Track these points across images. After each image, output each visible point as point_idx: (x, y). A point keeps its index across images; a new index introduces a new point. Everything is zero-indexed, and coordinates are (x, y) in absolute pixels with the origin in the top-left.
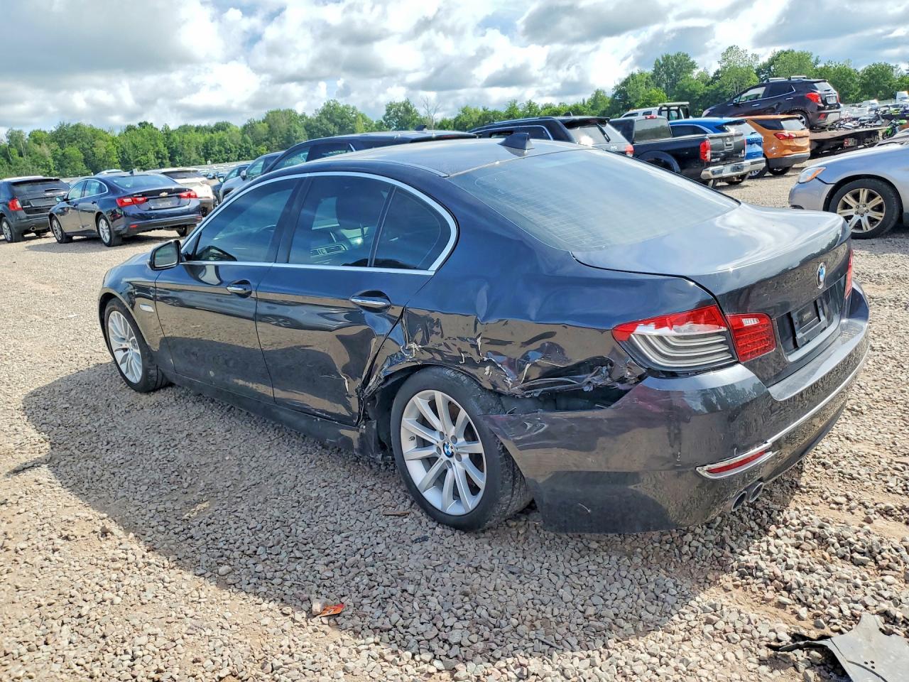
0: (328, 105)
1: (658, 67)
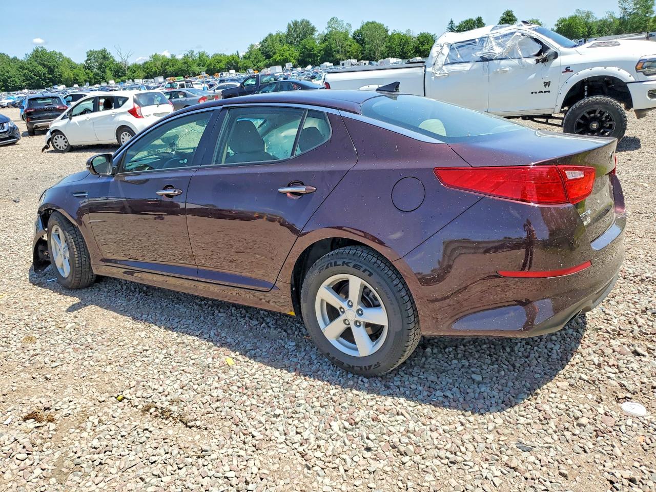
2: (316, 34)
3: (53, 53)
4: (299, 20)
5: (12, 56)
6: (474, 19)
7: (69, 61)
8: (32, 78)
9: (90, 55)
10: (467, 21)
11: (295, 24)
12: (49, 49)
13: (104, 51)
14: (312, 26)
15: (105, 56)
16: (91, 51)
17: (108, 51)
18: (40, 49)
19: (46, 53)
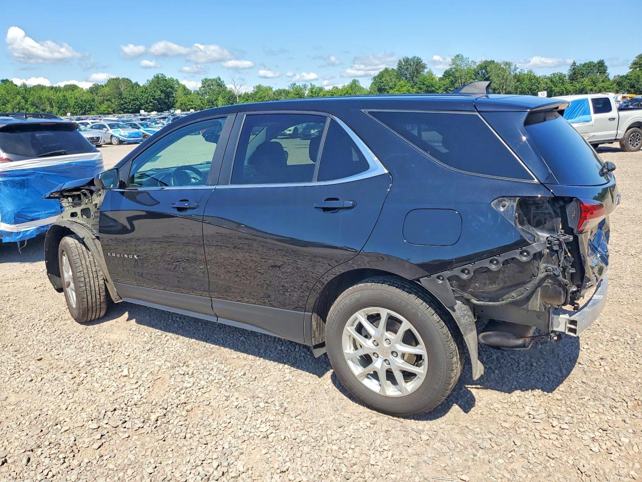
0: (157, 77)
1: (400, 67)
2: (426, 71)
3: (172, 80)
4: (410, 57)
5: (134, 82)
6: (596, 62)
7: (184, 88)
8: (151, 102)
9: (205, 82)
10: (585, 64)
11: (407, 61)
12: (168, 76)
13: (220, 80)
14: (423, 62)
15: (219, 84)
16: (206, 79)
17: (222, 80)
18: (160, 76)
19: (166, 80)
